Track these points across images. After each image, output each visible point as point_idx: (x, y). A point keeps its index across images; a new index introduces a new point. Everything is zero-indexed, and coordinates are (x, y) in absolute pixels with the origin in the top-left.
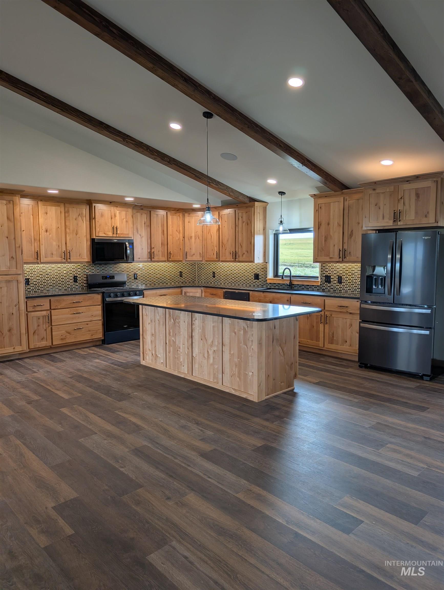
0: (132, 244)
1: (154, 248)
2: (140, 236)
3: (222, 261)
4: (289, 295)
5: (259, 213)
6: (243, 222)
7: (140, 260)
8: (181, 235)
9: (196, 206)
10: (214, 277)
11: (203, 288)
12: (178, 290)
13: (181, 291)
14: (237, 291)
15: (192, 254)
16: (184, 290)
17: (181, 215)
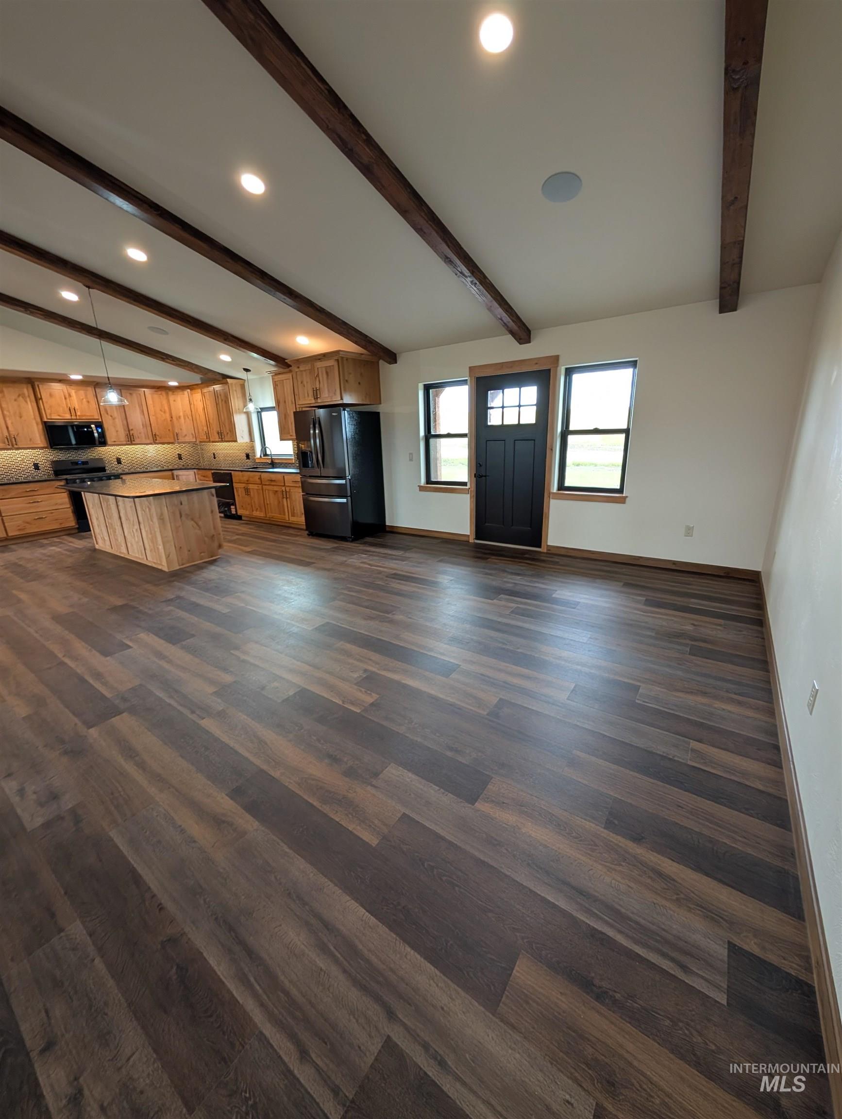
0: (99, 425)
1: (132, 430)
2: (110, 417)
3: (213, 442)
4: (259, 474)
5: (236, 391)
6: (222, 400)
7: (116, 443)
8: (168, 415)
9: (173, 383)
10: (215, 458)
11: (195, 470)
12: (170, 473)
13: (173, 474)
14: (222, 472)
15: (184, 435)
16: (176, 473)
17: (164, 393)
